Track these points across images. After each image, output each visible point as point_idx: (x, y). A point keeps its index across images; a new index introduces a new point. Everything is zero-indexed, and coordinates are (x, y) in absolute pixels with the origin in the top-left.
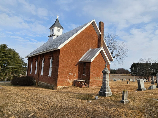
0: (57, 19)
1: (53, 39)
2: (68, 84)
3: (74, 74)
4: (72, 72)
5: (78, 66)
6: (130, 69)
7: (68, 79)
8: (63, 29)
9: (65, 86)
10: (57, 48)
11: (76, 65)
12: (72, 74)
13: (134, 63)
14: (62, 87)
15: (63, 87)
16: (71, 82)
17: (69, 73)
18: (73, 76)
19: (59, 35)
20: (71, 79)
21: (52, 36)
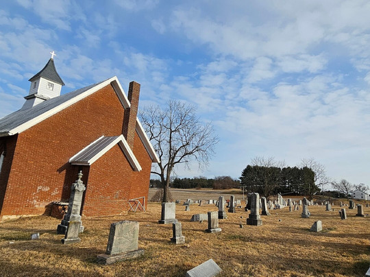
0: (51, 61)
1: (34, 105)
2: (33, 210)
3: (52, 189)
4: (46, 185)
5: (64, 172)
6: (241, 178)
7: (35, 201)
8: (63, 84)
9: (25, 216)
10: (8, 132)
11: (60, 170)
12: (47, 189)
13: (249, 166)
14: (14, 217)
15: (19, 217)
16: (41, 206)
17: (39, 188)
18: (48, 194)
19: (51, 98)
20: (41, 199)
21: (31, 97)
